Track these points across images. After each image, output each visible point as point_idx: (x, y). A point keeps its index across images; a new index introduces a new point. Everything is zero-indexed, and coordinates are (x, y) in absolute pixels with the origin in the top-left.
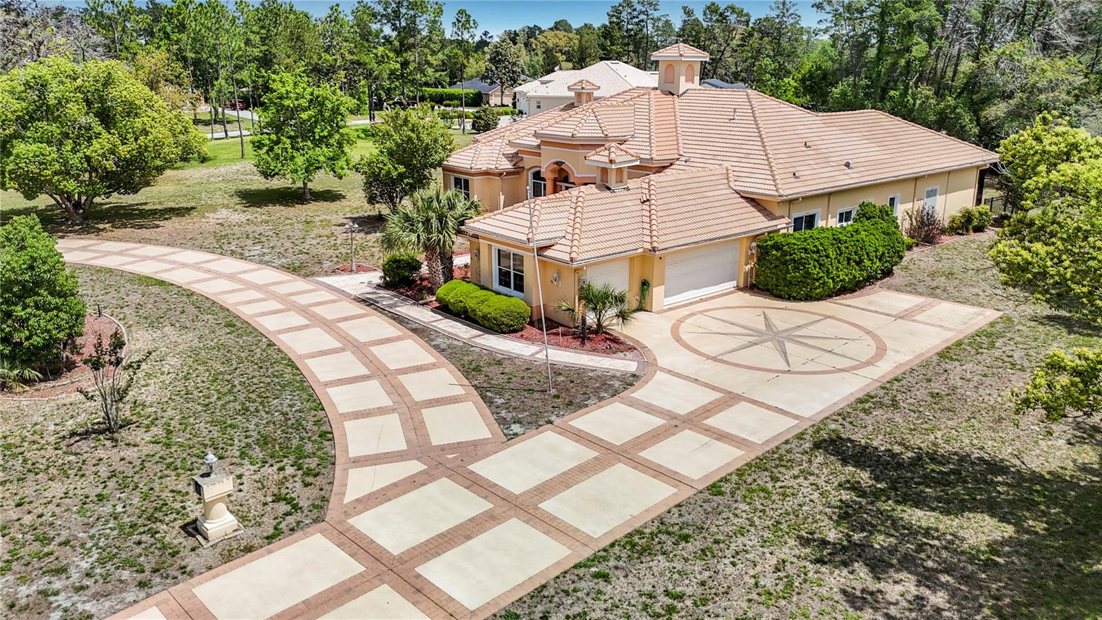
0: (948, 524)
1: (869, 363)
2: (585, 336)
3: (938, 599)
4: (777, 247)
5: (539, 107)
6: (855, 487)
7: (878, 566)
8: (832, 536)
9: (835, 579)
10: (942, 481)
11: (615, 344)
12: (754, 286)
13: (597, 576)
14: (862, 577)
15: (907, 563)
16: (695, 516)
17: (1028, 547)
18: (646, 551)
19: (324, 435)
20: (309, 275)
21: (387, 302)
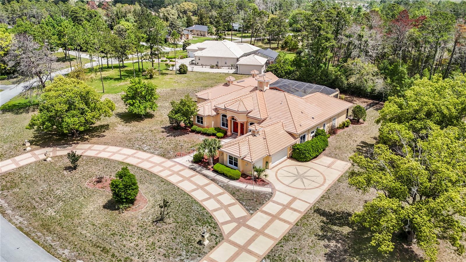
0: (340, 229)
1: (322, 185)
3: (339, 245)
4: (298, 149)
5: (199, 60)
6: (323, 222)
7: (329, 240)
8: (320, 234)
9: (322, 243)
10: (339, 219)
11: (264, 183)
12: (291, 157)
13: (281, 246)
14: (326, 242)
15: (334, 238)
16: (295, 232)
17: (354, 233)
18: (288, 240)
19: (210, 217)
20: (169, 158)
21: (198, 169)
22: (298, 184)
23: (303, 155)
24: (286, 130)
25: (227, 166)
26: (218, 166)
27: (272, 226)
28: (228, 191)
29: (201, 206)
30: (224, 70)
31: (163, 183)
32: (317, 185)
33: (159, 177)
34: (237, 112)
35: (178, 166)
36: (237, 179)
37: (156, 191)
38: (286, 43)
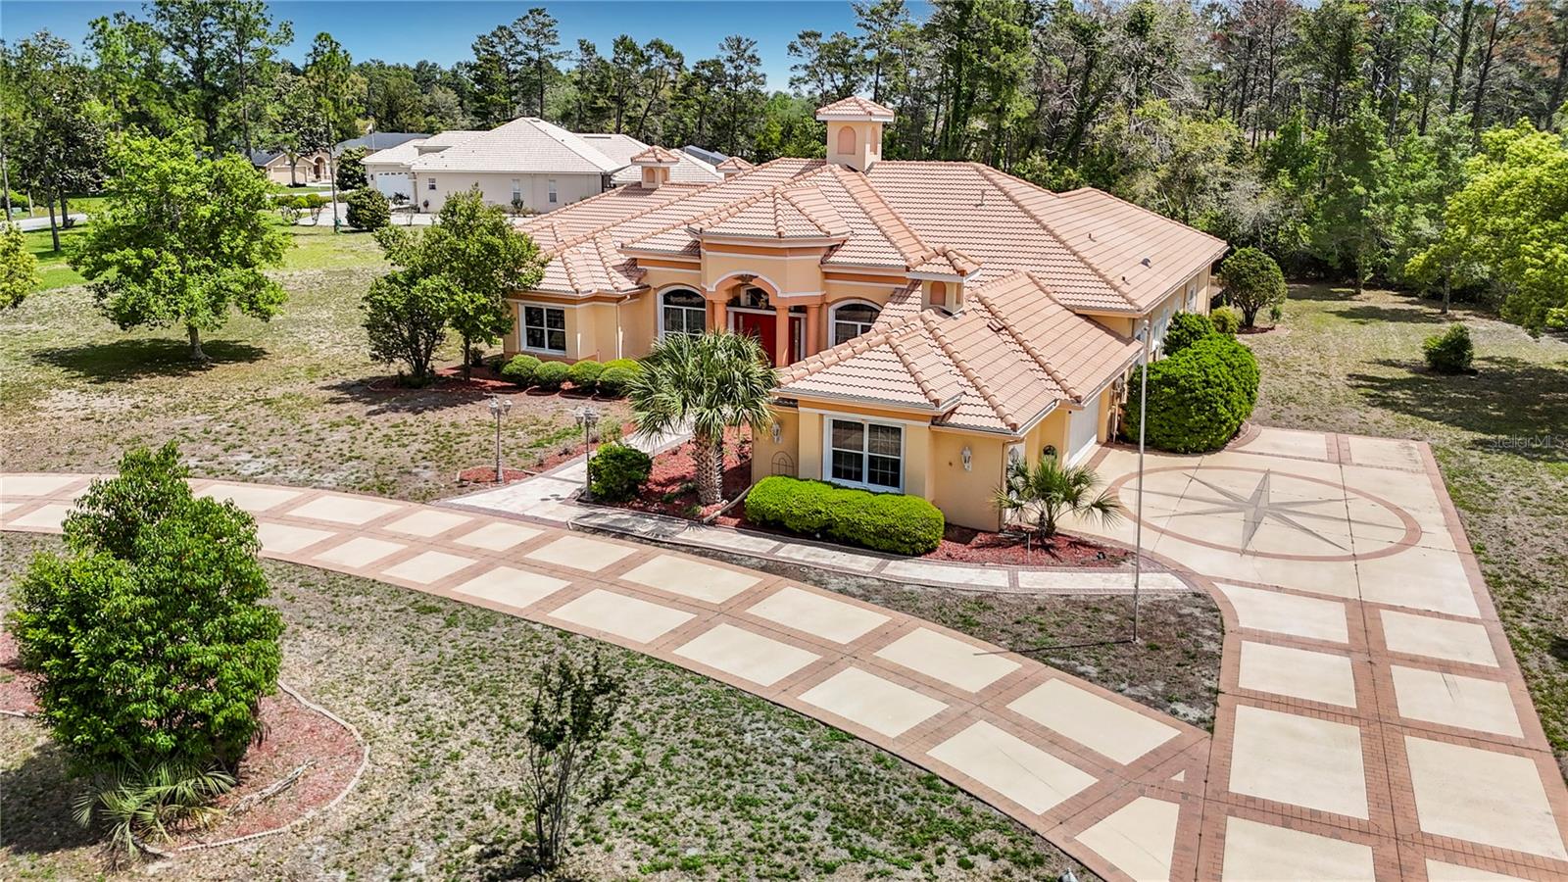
1: (1415, 531)
2: (1044, 541)
5: (433, 187)
12: (1120, 440)
20: (425, 497)
21: (647, 526)
23: (1199, 410)
24: (1063, 302)
25: (836, 487)
26: (765, 492)
28: (920, 613)
29: (804, 722)
31: (433, 623)
33: (396, 592)
34: (776, 248)
35: (499, 525)
36: (930, 550)
37: (402, 667)
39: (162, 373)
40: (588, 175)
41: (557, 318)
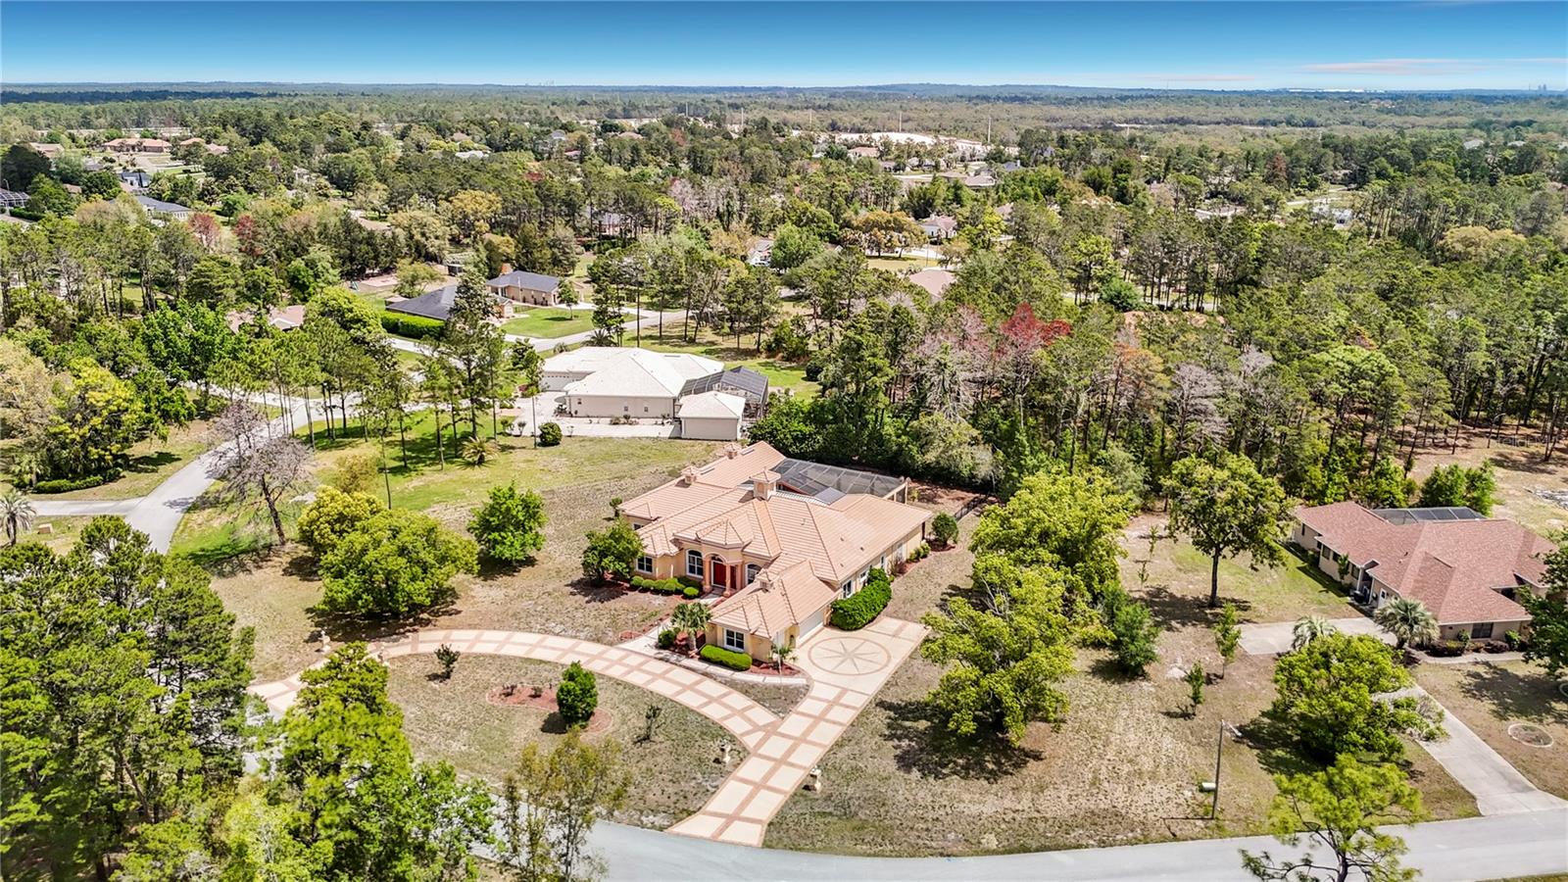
0: (915, 724)
1: (886, 666)
2: (776, 667)
3: (913, 744)
4: (841, 608)
5: (580, 403)
6: (890, 718)
7: (899, 739)
8: (887, 733)
9: (890, 744)
10: (913, 712)
11: (791, 671)
12: (831, 624)
13: (834, 753)
14: (896, 742)
15: (906, 737)
16: (850, 734)
17: (934, 728)
18: (842, 745)
19: (721, 727)
20: (611, 644)
21: (674, 658)
22: (847, 667)
23: (850, 618)
24: (816, 575)
25: (726, 649)
26: (707, 651)
27: (816, 730)
28: (736, 689)
29: (700, 715)
30: (646, 429)
31: (621, 688)
32: (878, 667)
33: (610, 679)
34: (725, 547)
35: (633, 656)
36: (747, 669)
37: (615, 699)
38: (778, 340)
39: (505, 574)
40: (666, 398)
41: (649, 561)
